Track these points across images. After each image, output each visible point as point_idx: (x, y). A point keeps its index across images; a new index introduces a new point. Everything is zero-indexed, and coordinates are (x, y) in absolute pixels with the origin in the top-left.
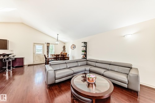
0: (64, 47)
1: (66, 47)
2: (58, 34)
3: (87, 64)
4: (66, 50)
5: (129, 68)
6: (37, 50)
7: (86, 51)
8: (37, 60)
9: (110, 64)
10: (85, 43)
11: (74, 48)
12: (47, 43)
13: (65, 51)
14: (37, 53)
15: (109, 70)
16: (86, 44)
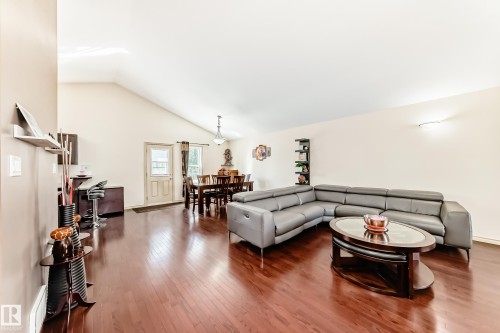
0: (228, 153)
1: (233, 154)
2: (219, 117)
3: (317, 200)
4: (233, 161)
5: (438, 201)
6: (154, 165)
7: (307, 165)
8: (155, 192)
9: (387, 196)
10: (304, 142)
11: (263, 154)
12: (183, 143)
13: (231, 165)
14: (155, 172)
15: (385, 210)
16: (305, 144)
